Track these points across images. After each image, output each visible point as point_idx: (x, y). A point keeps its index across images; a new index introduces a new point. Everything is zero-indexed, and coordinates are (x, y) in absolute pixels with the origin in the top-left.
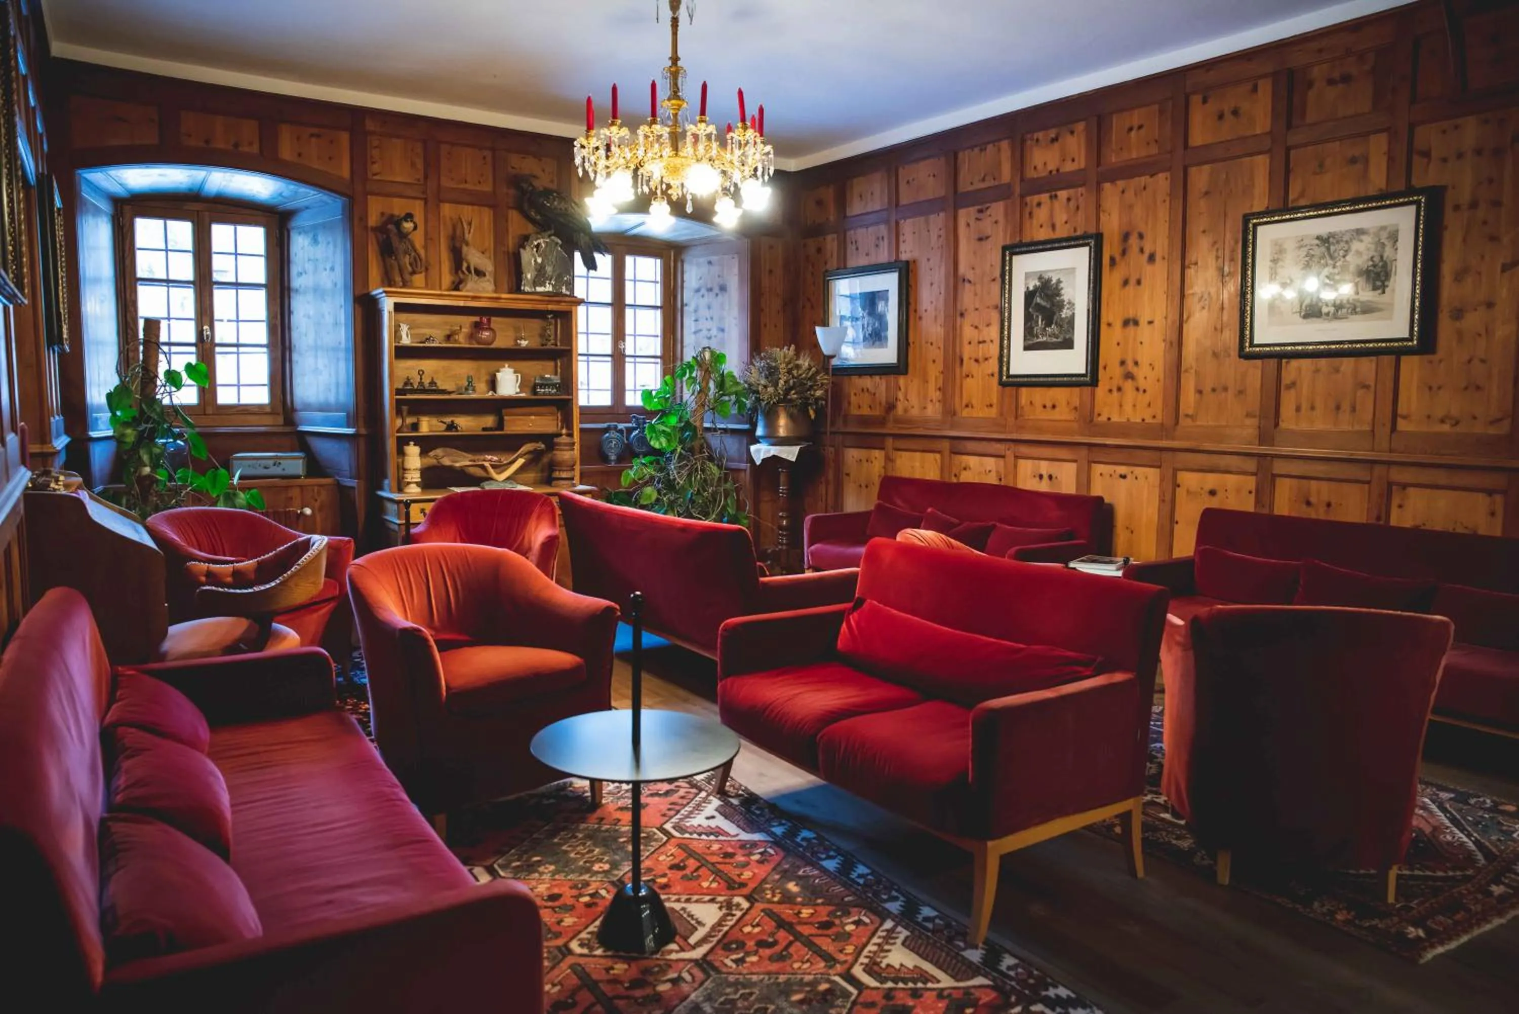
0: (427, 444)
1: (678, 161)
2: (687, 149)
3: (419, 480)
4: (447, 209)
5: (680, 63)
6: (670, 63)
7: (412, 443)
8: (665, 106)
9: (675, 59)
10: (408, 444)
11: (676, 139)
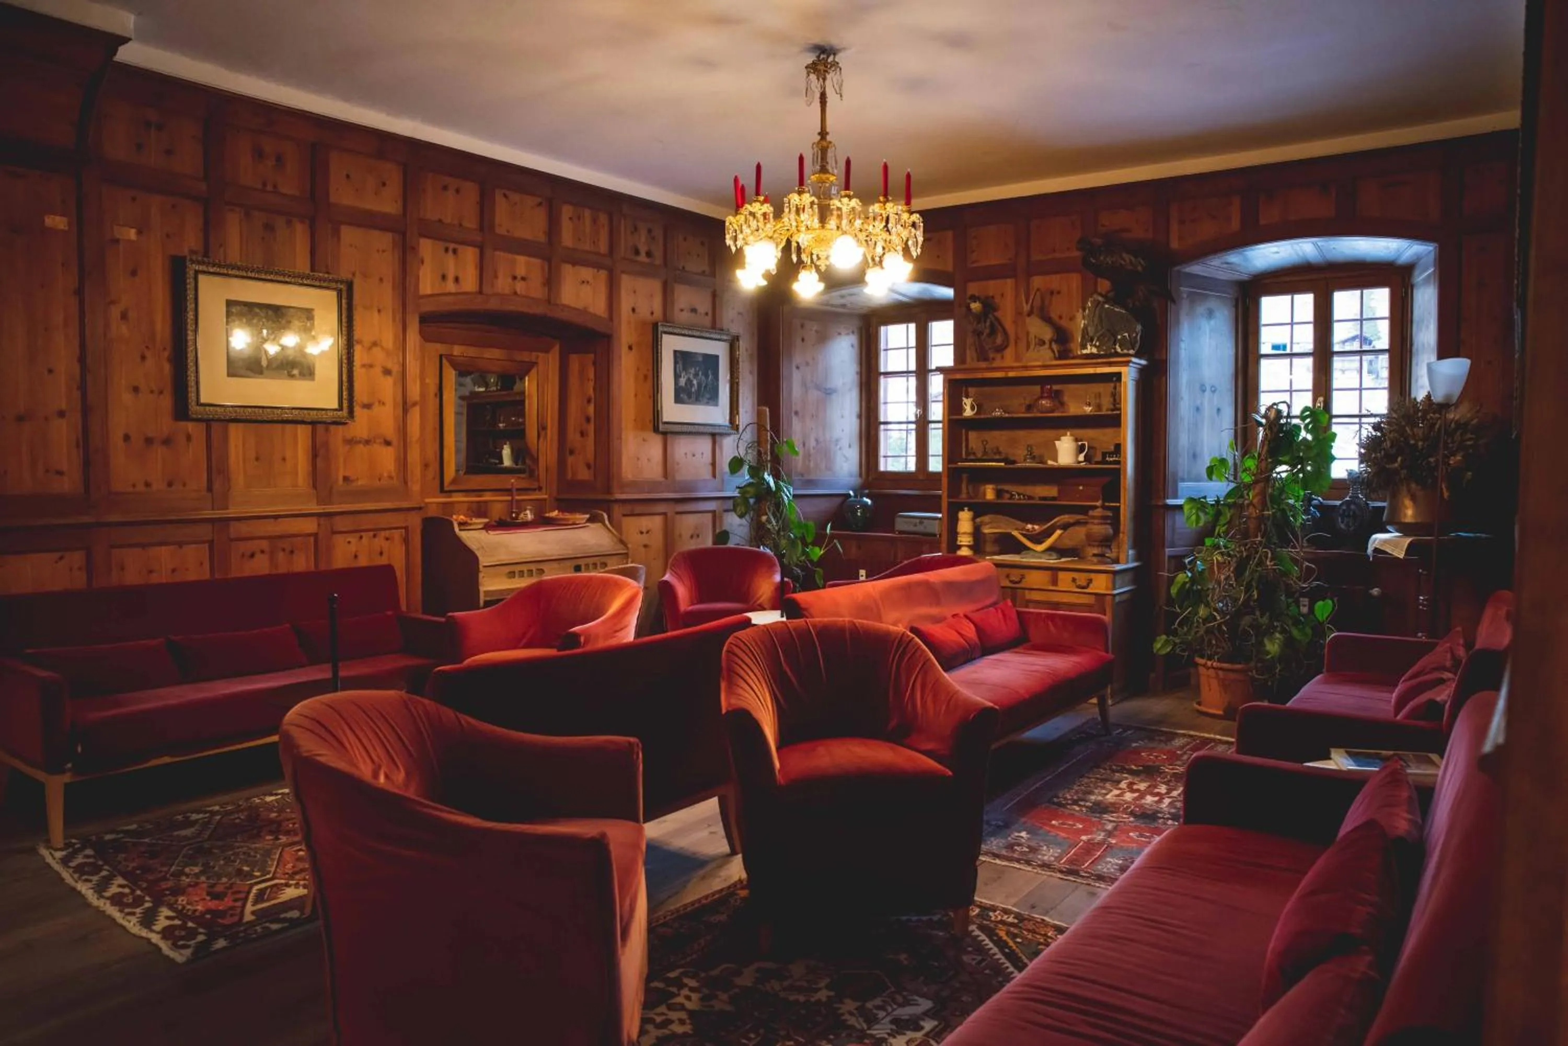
0: (980, 509)
1: (823, 233)
2: (832, 223)
3: (971, 543)
4: (1037, 282)
5: (829, 138)
6: (819, 138)
7: (966, 509)
8: (812, 178)
9: (823, 134)
10: (963, 510)
11: (824, 214)
